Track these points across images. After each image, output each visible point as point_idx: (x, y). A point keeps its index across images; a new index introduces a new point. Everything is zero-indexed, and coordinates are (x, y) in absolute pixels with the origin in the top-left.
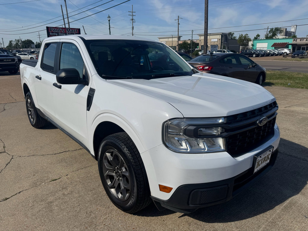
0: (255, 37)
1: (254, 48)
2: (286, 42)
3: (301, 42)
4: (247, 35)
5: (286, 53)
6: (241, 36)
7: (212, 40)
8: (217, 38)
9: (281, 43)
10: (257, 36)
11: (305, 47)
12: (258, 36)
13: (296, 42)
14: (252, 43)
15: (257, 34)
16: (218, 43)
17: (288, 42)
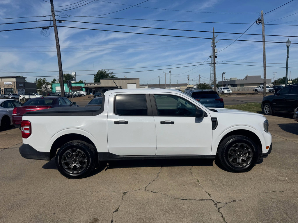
0: (52, 82)
1: (54, 91)
2: (79, 86)
3: (90, 86)
4: (45, 79)
5: (84, 94)
6: (39, 80)
7: (5, 83)
8: (12, 81)
9: (76, 87)
10: (53, 80)
11: (95, 89)
12: (55, 80)
13: (87, 86)
14: (51, 86)
15: (53, 79)
16: (14, 86)
17: (81, 86)
